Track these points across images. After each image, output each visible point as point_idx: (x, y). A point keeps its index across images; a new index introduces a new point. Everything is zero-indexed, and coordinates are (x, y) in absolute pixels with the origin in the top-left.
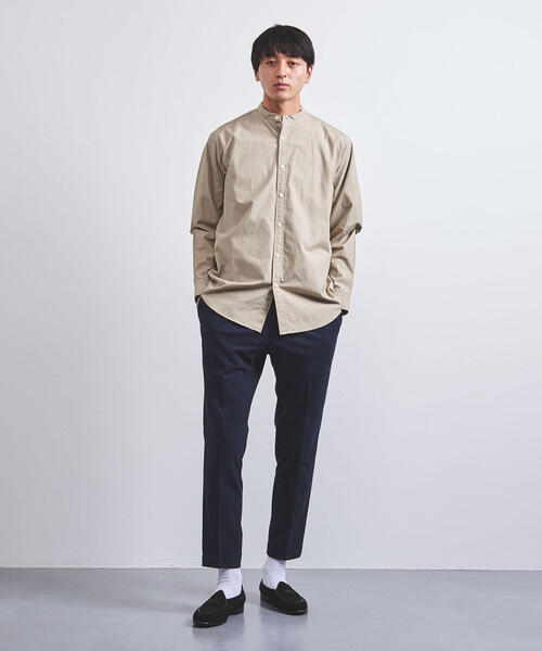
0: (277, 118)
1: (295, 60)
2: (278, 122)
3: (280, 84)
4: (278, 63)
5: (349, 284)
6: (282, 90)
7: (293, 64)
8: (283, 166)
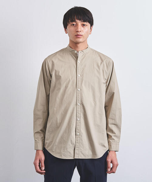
0: (76, 52)
1: (85, 23)
2: (76, 54)
3: (78, 35)
4: (77, 25)
5: (119, 137)
6: (79, 38)
7: (84, 25)
8: (79, 75)
